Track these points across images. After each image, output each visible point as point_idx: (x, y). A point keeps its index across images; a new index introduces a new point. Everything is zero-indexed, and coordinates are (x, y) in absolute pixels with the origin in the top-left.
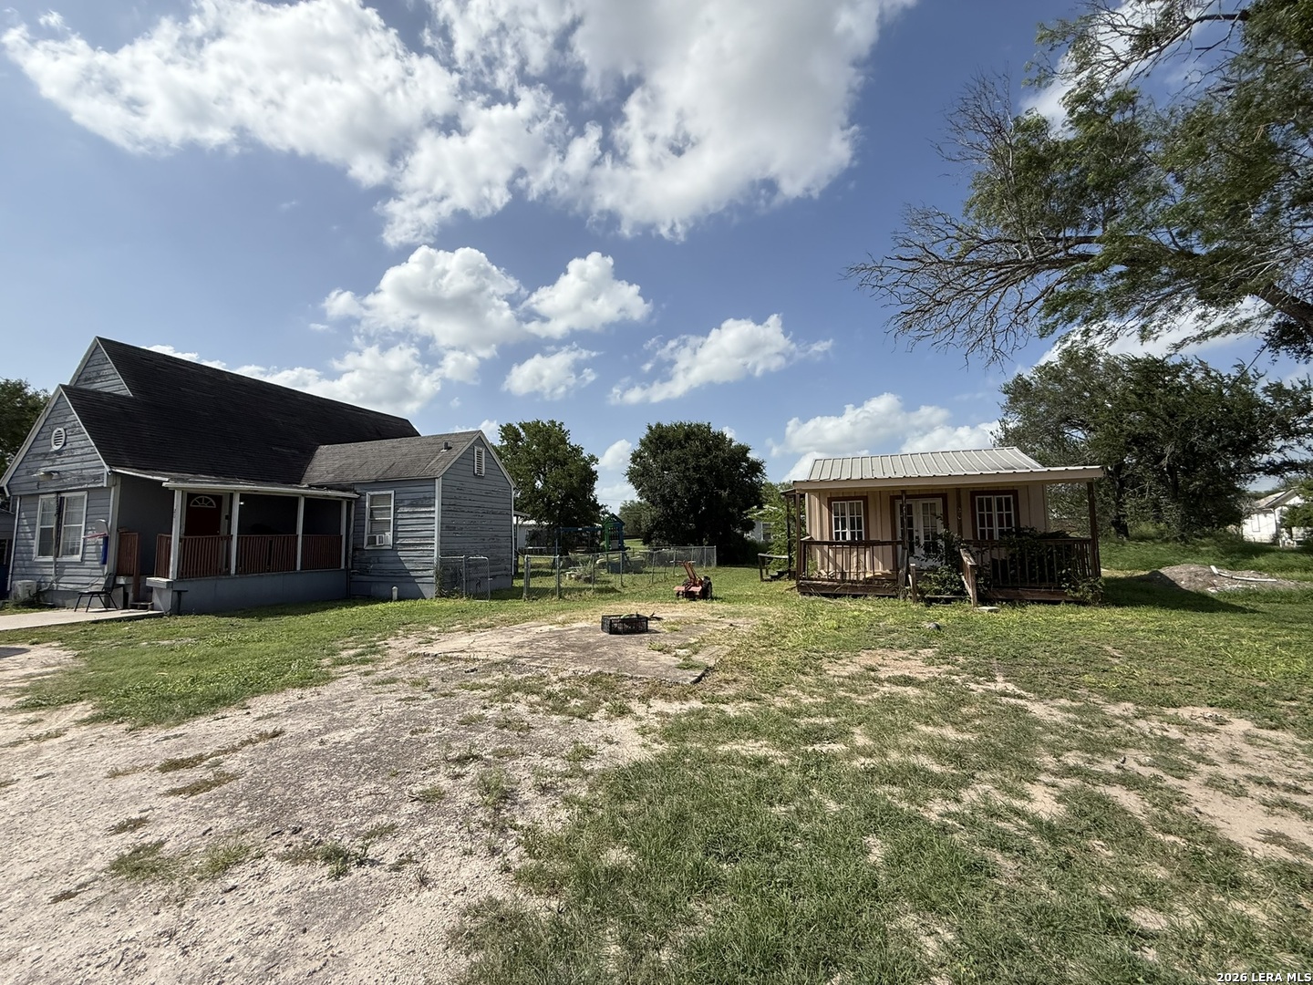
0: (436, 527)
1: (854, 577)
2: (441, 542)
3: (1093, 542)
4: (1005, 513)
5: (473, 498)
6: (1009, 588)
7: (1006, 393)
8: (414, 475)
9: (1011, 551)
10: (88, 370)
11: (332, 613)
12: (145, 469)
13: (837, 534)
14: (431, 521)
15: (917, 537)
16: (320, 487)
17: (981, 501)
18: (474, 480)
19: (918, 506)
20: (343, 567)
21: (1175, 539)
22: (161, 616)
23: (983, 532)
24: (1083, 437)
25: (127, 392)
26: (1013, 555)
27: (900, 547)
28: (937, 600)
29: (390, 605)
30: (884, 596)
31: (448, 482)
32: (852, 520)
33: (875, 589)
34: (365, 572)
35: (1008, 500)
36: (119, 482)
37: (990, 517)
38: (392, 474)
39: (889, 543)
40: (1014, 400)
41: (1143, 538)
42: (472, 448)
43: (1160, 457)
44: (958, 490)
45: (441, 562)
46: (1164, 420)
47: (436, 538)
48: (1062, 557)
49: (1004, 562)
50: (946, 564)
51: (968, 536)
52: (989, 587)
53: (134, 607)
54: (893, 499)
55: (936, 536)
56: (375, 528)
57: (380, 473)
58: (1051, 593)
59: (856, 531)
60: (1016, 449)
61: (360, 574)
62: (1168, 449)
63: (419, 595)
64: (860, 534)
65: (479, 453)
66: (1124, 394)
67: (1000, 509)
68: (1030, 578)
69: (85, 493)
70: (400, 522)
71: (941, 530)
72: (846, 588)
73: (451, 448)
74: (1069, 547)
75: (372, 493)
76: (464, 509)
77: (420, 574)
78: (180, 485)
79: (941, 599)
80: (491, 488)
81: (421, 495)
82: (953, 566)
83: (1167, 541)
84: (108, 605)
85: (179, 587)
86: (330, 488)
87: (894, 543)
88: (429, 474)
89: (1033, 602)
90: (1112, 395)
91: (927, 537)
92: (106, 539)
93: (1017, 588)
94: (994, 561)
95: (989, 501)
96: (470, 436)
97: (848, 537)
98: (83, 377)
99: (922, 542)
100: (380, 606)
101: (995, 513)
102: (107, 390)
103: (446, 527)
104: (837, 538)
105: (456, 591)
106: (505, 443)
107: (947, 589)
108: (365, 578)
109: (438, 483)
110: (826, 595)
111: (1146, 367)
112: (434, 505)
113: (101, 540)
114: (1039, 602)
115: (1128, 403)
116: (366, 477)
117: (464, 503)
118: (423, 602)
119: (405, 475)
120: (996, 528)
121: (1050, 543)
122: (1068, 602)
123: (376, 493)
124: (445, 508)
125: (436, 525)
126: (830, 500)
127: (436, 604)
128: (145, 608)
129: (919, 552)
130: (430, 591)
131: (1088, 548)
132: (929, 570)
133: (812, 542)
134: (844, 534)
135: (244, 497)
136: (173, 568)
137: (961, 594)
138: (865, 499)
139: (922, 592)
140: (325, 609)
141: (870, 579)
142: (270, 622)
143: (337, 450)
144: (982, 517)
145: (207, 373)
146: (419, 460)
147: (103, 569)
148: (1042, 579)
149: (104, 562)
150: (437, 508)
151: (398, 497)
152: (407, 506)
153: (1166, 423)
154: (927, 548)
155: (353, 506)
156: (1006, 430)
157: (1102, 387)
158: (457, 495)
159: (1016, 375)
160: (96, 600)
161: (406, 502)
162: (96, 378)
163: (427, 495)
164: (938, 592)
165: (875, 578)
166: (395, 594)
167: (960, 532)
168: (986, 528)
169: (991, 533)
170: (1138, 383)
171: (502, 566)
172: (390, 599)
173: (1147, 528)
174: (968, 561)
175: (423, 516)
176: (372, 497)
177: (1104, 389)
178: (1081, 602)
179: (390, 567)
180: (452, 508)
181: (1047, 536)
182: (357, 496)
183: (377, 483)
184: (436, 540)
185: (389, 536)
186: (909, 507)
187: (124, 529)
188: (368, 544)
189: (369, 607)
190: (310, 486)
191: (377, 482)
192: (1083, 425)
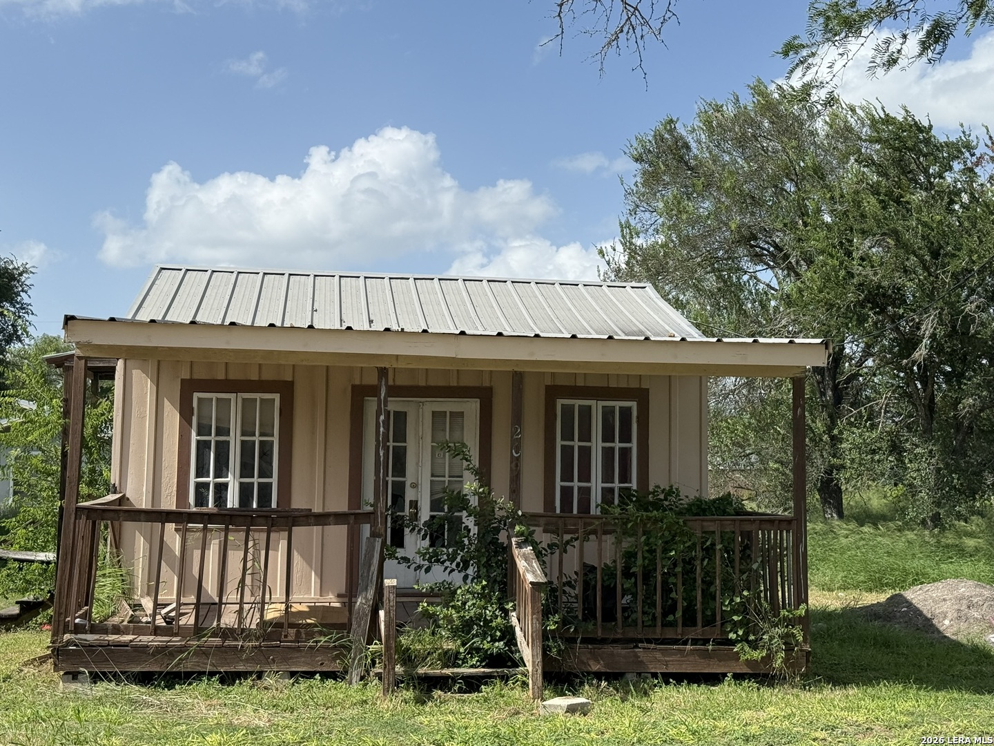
1: (229, 619)
3: (796, 524)
4: (617, 445)
6: (615, 641)
7: (638, 159)
9: (625, 545)
13: (201, 488)
15: (414, 504)
17: (568, 411)
19: (420, 415)
21: (924, 522)
23: (567, 493)
24: (775, 284)
26: (630, 556)
27: (366, 529)
28: (443, 683)
30: (310, 675)
32: (247, 449)
33: (288, 654)
35: (625, 413)
37: (586, 453)
39: (339, 518)
40: (652, 179)
41: (866, 517)
43: (910, 344)
44: (518, 377)
46: (922, 261)
48: (732, 561)
49: (609, 573)
50: (478, 577)
51: (533, 502)
52: (571, 641)
54: (360, 393)
55: (460, 502)
58: (706, 655)
59: (256, 480)
60: (650, 290)
62: (928, 327)
64: (265, 490)
66: (857, 192)
67: (608, 436)
68: (665, 615)
71: (470, 485)
72: (203, 652)
74: (747, 535)
79: (454, 678)
82: (492, 582)
83: (907, 526)
87: (351, 519)
89: (667, 678)
90: (837, 194)
91: (435, 505)
93: (635, 642)
94: (589, 570)
95: (586, 413)
97: (232, 500)
99: (425, 514)
101: (597, 445)
104: (201, 500)
107: (473, 651)
110: (144, 679)
111: (899, 138)
114: (680, 678)
115: (863, 216)
120: (597, 485)
121: (711, 527)
122: (738, 677)
126: (189, 387)
129: (414, 544)
131: (787, 538)
132: (431, 594)
133: (122, 513)
134: (221, 489)
137: (505, 662)
138: (286, 389)
139: (408, 658)
141: (277, 625)
144: (568, 452)
148: (689, 620)
153: (926, 268)
154: (435, 533)
156: (632, 250)
157: (819, 172)
159: (664, 118)
164: (451, 659)
165: (290, 620)
167: (515, 492)
168: (576, 484)
169: (585, 493)
170: (883, 173)
173: (875, 497)
174: (529, 570)
177: (823, 178)
178: (763, 676)
181: (700, 508)
186: (401, 418)
192: (779, 258)
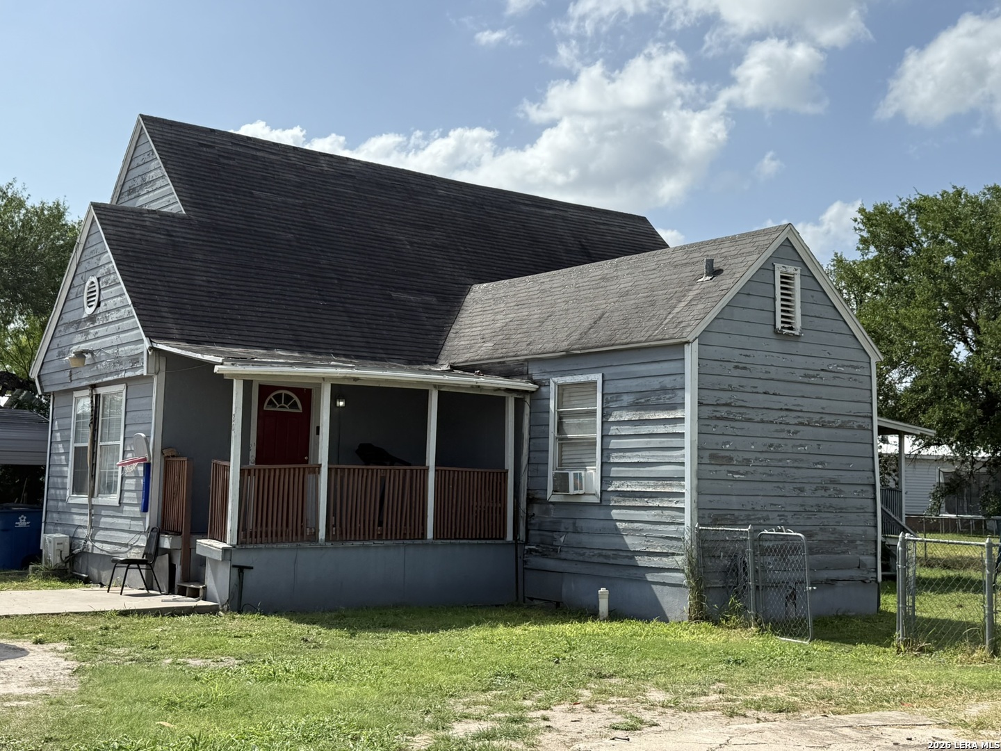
0: (688, 454)
2: (700, 492)
5: (771, 387)
8: (640, 336)
10: (133, 173)
11: (476, 635)
12: (198, 343)
14: (675, 442)
16: (469, 369)
18: (775, 345)
20: (510, 537)
22: (213, 611)
25: (177, 208)
29: (591, 627)
31: (711, 352)
34: (549, 550)
36: (163, 368)
38: (598, 337)
42: (768, 268)
45: (700, 537)
47: (687, 483)
53: (182, 592)
56: (569, 454)
57: (575, 336)
61: (543, 555)
63: (651, 612)
65: (786, 279)
69: (122, 387)
70: (614, 443)
73: (719, 272)
75: (561, 380)
76: (752, 414)
77: (655, 562)
78: (240, 369)
80: (819, 364)
81: (655, 383)
84: (150, 585)
85: (240, 559)
86: (485, 370)
88: (671, 333)
92: (148, 467)
96: (763, 240)
98: (126, 188)
100: (570, 629)
102: (154, 206)
103: (708, 456)
105: (734, 611)
106: (873, 252)
108: (550, 564)
109: (691, 355)
112: (682, 405)
113: (141, 469)
116: (550, 346)
117: (751, 399)
118: (661, 627)
119: (622, 338)
123: (568, 379)
124: (707, 411)
125: (687, 452)
127: (686, 637)
128: (195, 594)
130: (677, 602)
135: (339, 390)
136: (232, 524)
140: (466, 624)
142: (367, 641)
143: (501, 293)
145: (294, 160)
146: (653, 304)
147: (143, 519)
149: (145, 509)
150: (689, 412)
151: (611, 388)
152: (630, 407)
155: (527, 410)
158: (735, 383)
160: (135, 575)
161: (627, 399)
162: (141, 186)
163: (668, 382)
166: (604, 606)
171: (851, 556)
172: (593, 614)
175: (661, 429)
176: (561, 387)
179: (598, 542)
180: (723, 411)
182: (531, 387)
183: (571, 358)
184: (687, 487)
185: (593, 474)
187: (171, 449)
188: (555, 491)
189: (547, 628)
190: (453, 368)
191: (569, 355)
